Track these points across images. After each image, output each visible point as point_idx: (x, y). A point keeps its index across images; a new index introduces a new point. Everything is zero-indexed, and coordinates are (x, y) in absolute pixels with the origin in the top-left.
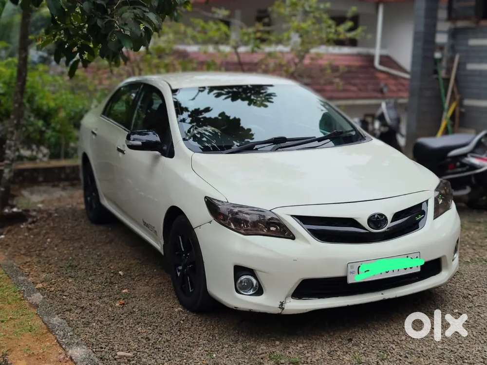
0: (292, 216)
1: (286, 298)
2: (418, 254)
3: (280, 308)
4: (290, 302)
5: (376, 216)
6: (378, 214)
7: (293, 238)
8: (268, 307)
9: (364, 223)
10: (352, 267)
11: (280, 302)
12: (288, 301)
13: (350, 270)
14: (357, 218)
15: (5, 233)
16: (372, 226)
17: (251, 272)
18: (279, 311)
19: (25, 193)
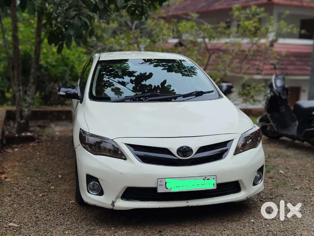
0: (125, 144)
1: (117, 198)
2: (215, 177)
3: (112, 205)
4: (119, 201)
5: (184, 148)
6: (186, 147)
7: (125, 159)
8: (105, 203)
9: (174, 152)
10: (161, 181)
11: (112, 201)
12: (117, 201)
13: (159, 183)
14: (170, 148)
15: (19, 147)
16: (180, 154)
17: (96, 179)
18: (111, 207)
19: (52, 125)
